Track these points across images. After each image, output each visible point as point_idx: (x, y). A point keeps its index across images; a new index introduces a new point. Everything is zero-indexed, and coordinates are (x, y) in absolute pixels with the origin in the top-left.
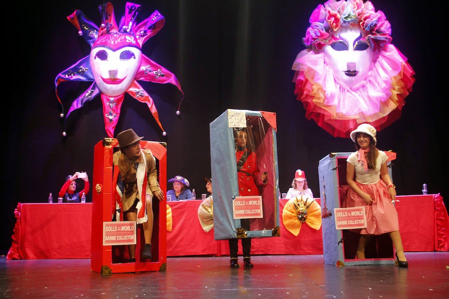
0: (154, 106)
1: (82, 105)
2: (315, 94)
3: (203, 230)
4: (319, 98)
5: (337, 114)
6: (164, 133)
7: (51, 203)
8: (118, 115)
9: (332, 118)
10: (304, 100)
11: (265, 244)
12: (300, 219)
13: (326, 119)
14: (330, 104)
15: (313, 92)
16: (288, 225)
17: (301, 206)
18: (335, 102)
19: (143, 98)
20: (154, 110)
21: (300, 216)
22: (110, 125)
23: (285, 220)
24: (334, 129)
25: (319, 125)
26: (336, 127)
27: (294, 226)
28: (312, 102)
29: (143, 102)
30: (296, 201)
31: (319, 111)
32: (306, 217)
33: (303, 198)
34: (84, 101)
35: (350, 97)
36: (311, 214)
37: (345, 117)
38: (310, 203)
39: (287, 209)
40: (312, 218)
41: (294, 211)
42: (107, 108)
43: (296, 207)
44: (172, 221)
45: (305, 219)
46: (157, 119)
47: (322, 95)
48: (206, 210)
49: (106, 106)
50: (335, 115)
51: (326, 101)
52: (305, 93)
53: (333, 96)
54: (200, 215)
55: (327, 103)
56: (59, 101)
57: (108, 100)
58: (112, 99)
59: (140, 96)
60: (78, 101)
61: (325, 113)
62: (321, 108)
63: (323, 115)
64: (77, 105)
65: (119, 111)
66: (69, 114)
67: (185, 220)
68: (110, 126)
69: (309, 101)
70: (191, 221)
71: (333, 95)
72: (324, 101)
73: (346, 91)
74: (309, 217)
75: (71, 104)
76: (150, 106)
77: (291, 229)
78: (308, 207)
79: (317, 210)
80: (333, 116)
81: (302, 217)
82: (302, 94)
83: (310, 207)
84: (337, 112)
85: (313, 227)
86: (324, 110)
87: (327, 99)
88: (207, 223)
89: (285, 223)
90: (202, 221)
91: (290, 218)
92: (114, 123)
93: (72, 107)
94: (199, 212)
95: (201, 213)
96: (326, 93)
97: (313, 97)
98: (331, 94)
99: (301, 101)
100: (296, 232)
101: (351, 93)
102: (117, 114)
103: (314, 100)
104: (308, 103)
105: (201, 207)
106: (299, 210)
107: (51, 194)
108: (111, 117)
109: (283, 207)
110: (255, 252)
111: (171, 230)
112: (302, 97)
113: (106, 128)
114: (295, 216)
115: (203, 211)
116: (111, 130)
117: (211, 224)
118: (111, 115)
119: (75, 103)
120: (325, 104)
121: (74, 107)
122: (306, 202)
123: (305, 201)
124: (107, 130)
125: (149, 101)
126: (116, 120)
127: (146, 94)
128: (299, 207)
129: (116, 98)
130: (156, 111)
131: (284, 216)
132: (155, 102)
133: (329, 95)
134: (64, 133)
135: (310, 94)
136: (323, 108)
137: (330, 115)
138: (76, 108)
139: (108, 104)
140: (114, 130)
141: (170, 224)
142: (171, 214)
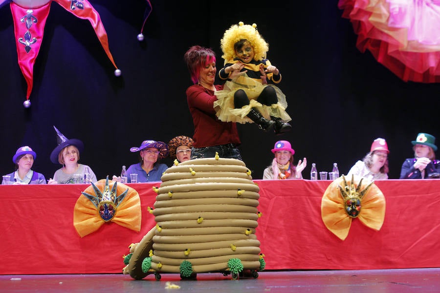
0: (101, 26)
2: (373, 8)
4: (380, 16)
5: (409, 42)
6: (118, 71)
8: (40, 40)
9: (400, 49)
10: (355, 19)
11: (294, 254)
12: (350, 213)
13: (391, 50)
14: (397, 26)
15: (370, 6)
16: (331, 222)
17: (351, 192)
18: (407, 23)
19: (83, 11)
20: (101, 32)
21: (350, 209)
22: (26, 56)
23: (325, 215)
24: (403, 67)
25: (380, 60)
26: (407, 64)
27: (339, 224)
28: (369, 22)
29: (82, 18)
30: (343, 185)
31: (380, 38)
32: (359, 209)
33: (355, 180)
35: (431, 14)
36: (368, 205)
37: (422, 49)
38: (366, 187)
39: (328, 196)
40: (369, 211)
41: (340, 199)
42: (21, 28)
43: (343, 193)
44: (140, 215)
45: (357, 213)
46: (106, 47)
47: (384, 11)
49: (19, 24)
50: (405, 44)
51: (391, 20)
52: (357, 6)
53: (402, 13)
55: (393, 23)
57: (24, 14)
58: (30, 12)
59: (79, 7)
61: (390, 41)
62: (382, 33)
63: (387, 45)
65: (42, 33)
68: (26, 59)
69: (363, 19)
71: (403, 10)
72: (388, 20)
73: (424, 4)
74: (363, 210)
76: (94, 25)
77: (335, 229)
78: (362, 194)
79: (376, 199)
80: (403, 46)
81: (353, 210)
82: (352, 8)
83: (366, 193)
84: (410, 39)
85: (369, 225)
86: (388, 35)
87: (393, 17)
89: (325, 219)
91: (334, 210)
92: (33, 53)
96: (392, 7)
97: (370, 14)
98: (400, 9)
99: (349, 20)
100: (342, 234)
101: (432, 8)
102: (38, 38)
103: (372, 19)
104: (360, 23)
106: (347, 198)
108: (28, 43)
109: (322, 194)
110: (276, 265)
111: (139, 230)
112: (352, 13)
113: (19, 61)
114: (341, 209)
116: (28, 66)
118: (29, 39)
120: (390, 25)
122: (360, 185)
123: (358, 183)
124: (21, 64)
125: (93, 16)
126: (36, 49)
127: (88, 5)
128: (347, 193)
129: (37, 10)
130: (105, 33)
131: (324, 207)
132: (104, 19)
133: (397, 10)
135: (364, 8)
136: (386, 31)
137: (397, 45)
139: (22, 20)
140: (33, 64)
141: (137, 220)
142: (139, 204)
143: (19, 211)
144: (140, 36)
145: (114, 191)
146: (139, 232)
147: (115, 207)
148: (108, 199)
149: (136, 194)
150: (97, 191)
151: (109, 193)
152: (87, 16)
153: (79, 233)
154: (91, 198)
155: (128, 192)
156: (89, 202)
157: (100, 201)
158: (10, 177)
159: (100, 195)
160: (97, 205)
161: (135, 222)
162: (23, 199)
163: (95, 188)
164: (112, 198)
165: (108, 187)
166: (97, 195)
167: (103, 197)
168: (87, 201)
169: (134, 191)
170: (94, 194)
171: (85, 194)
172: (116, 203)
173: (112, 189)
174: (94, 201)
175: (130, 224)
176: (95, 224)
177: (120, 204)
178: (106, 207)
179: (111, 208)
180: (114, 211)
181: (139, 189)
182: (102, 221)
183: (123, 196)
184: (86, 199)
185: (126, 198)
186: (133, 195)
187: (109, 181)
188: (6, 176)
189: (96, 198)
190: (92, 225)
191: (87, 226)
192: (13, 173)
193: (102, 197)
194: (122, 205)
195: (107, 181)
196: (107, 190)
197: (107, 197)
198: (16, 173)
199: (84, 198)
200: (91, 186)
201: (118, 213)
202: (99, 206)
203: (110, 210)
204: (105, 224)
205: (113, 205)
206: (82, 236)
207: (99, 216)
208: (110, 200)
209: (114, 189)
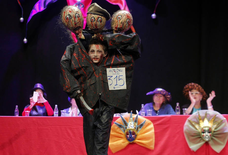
0: (127, 9)
1: (44, 7)
3: (189, 149)
7: (17, 116)
29: (114, 4)
34: (47, 3)
44: (154, 138)
48: (193, 126)
54: (186, 132)
56: (19, 3)
57: (75, 2)
58: (79, 0)
60: (40, 3)
64: (40, 8)
66: (30, 17)
67: (169, 138)
70: (176, 139)
75: (32, 7)
76: (122, 8)
88: (194, 142)
90: (189, 138)
93: (33, 10)
94: (185, 128)
95: (187, 129)
102: (85, 17)
105: (187, 123)
107: (17, 106)
115: (190, 128)
117: (199, 142)
119: (37, 6)
121: (36, 10)
125: (121, 3)
134: (25, 40)
138: (38, 10)
141: (152, 142)
142: (153, 131)
143: (71, 134)
144: (154, 15)
145: (136, 121)
146: (153, 150)
147: (136, 133)
148: (132, 127)
149: (151, 123)
150: (124, 121)
151: (132, 123)
152: (117, 2)
153: (112, 150)
154: (120, 126)
155: (146, 122)
156: (119, 129)
157: (126, 128)
158: (66, 111)
159: (126, 124)
160: (124, 131)
161: (150, 143)
162: (74, 126)
163: (123, 119)
164: (135, 126)
165: (131, 119)
166: (124, 124)
167: (129, 126)
168: (118, 128)
169: (150, 122)
170: (122, 124)
171: (116, 123)
172: (137, 130)
173: (135, 120)
174: (122, 129)
175: (147, 144)
176: (123, 144)
177: (140, 131)
178: (130, 133)
179: (134, 133)
180: (136, 136)
181: (153, 120)
182: (127, 142)
183: (142, 125)
184: (116, 127)
185: (144, 126)
186: (149, 124)
187: (133, 114)
188: (63, 111)
189: (124, 126)
190: (121, 145)
191: (117, 145)
192: (68, 109)
193: (127, 126)
194: (141, 131)
195: (131, 115)
196: (131, 121)
197: (131, 126)
198: (70, 108)
199: (116, 126)
200: (120, 118)
201: (138, 137)
202: (126, 131)
203: (133, 134)
204: (130, 144)
205: (135, 131)
206: (114, 152)
207: (125, 139)
208: (133, 128)
209: (136, 120)
